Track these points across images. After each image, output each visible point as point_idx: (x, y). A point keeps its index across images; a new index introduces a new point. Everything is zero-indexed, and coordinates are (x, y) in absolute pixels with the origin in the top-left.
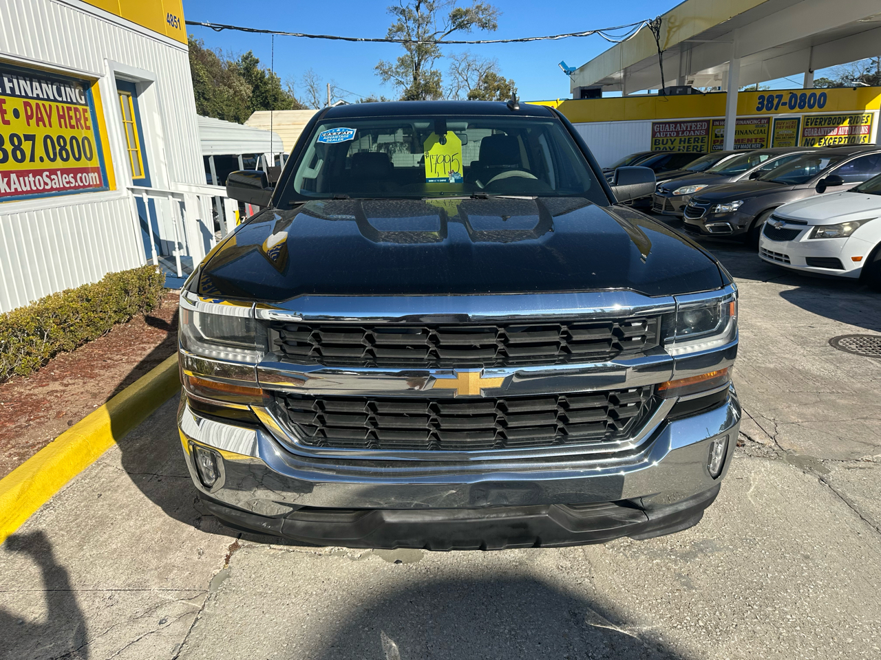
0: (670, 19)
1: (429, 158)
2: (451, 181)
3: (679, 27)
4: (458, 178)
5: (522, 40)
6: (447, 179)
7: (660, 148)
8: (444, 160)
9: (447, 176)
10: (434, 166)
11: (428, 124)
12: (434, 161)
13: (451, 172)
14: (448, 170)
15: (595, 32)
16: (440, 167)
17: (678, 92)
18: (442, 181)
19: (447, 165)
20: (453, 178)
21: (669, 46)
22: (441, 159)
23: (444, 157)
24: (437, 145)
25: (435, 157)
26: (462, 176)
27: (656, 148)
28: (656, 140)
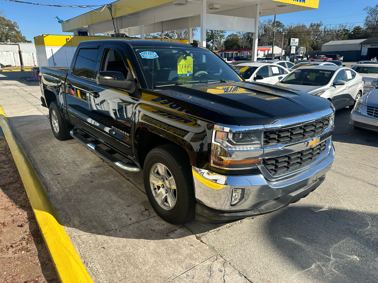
0: (115, 5)
1: (179, 66)
2: (188, 75)
3: (120, 9)
4: (190, 74)
5: (58, 6)
6: (186, 74)
7: (118, 59)
8: (185, 66)
9: (186, 73)
10: (181, 69)
11: (177, 51)
12: (181, 67)
13: (188, 72)
14: (187, 71)
15: (88, 6)
16: (183, 70)
17: (120, 36)
18: (184, 75)
19: (186, 69)
20: (189, 74)
21: (116, 17)
22: (184, 66)
23: (185, 65)
24: (183, 60)
25: (182, 65)
26: (192, 73)
27: (117, 59)
28: (116, 56)
